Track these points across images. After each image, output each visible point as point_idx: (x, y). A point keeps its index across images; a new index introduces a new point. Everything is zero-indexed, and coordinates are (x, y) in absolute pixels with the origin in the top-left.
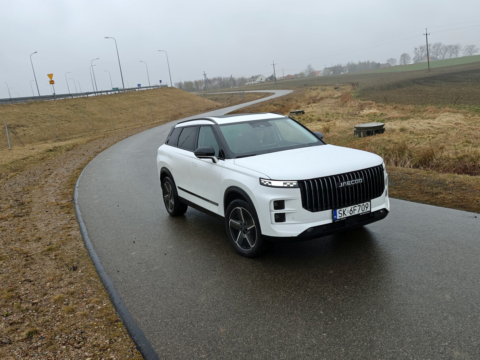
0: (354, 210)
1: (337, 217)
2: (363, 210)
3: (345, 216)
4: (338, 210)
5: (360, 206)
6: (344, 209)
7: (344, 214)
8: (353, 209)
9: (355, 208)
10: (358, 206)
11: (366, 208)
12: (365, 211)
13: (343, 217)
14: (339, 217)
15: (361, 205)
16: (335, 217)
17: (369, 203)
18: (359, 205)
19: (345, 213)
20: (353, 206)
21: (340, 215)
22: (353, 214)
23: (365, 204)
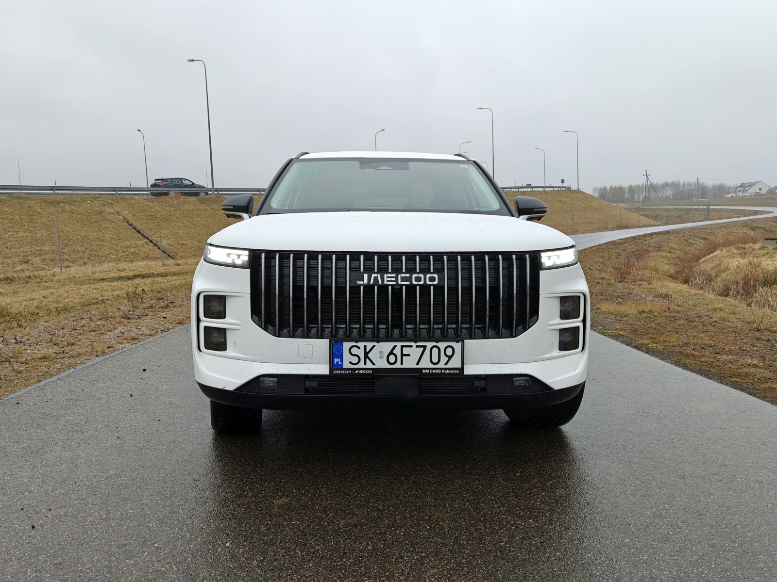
0: (402, 355)
1: (342, 361)
2: (435, 360)
3: (369, 365)
4: (347, 345)
5: (425, 347)
6: (369, 345)
7: (367, 360)
8: (397, 351)
9: (406, 351)
10: (417, 346)
11: (444, 359)
12: (441, 365)
13: (361, 365)
14: (350, 363)
15: (429, 345)
16: (336, 360)
17: (457, 346)
18: (419, 344)
19: (369, 355)
20: (399, 344)
21: (355, 359)
22: (398, 365)
23: (442, 345)
